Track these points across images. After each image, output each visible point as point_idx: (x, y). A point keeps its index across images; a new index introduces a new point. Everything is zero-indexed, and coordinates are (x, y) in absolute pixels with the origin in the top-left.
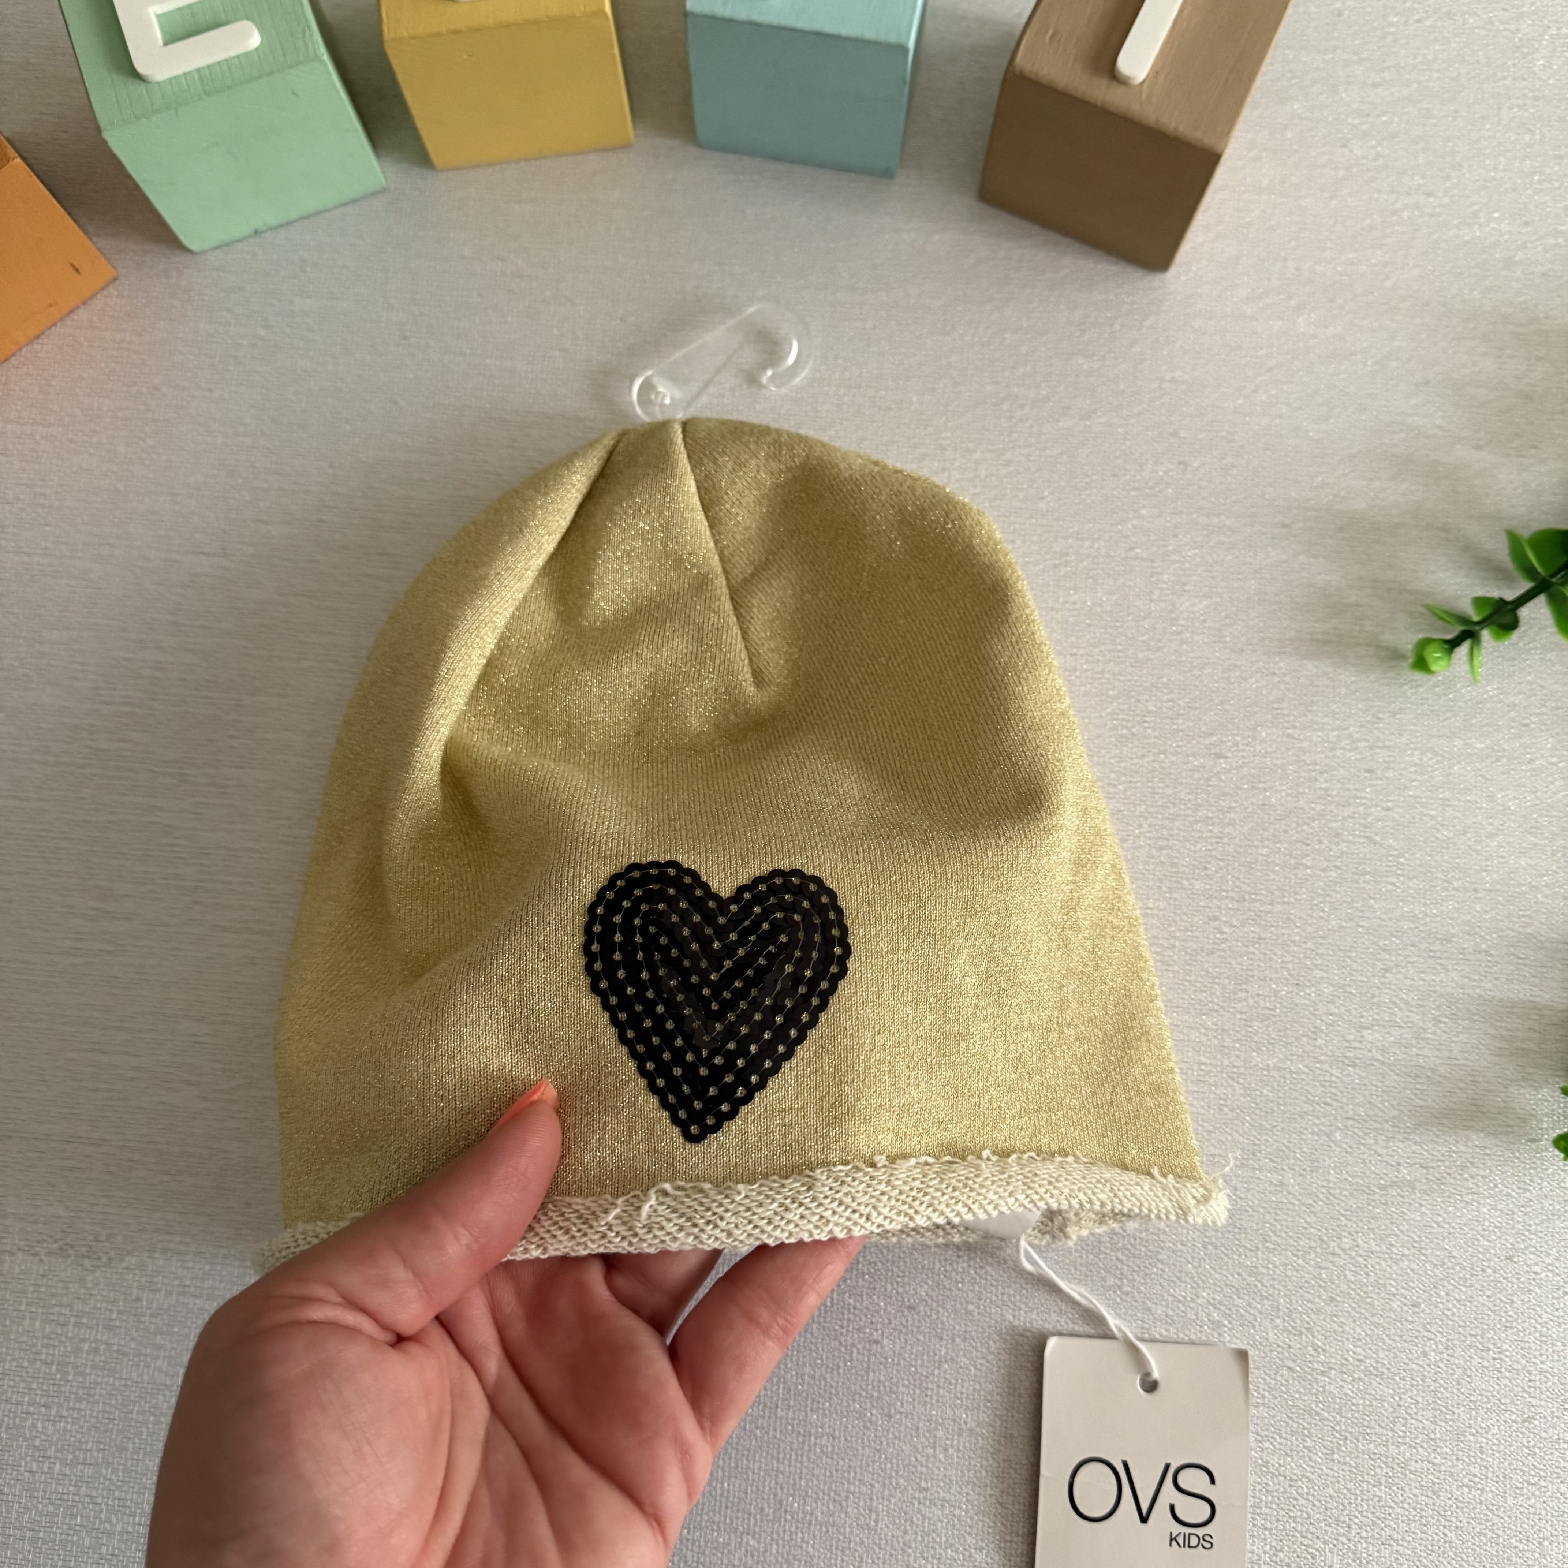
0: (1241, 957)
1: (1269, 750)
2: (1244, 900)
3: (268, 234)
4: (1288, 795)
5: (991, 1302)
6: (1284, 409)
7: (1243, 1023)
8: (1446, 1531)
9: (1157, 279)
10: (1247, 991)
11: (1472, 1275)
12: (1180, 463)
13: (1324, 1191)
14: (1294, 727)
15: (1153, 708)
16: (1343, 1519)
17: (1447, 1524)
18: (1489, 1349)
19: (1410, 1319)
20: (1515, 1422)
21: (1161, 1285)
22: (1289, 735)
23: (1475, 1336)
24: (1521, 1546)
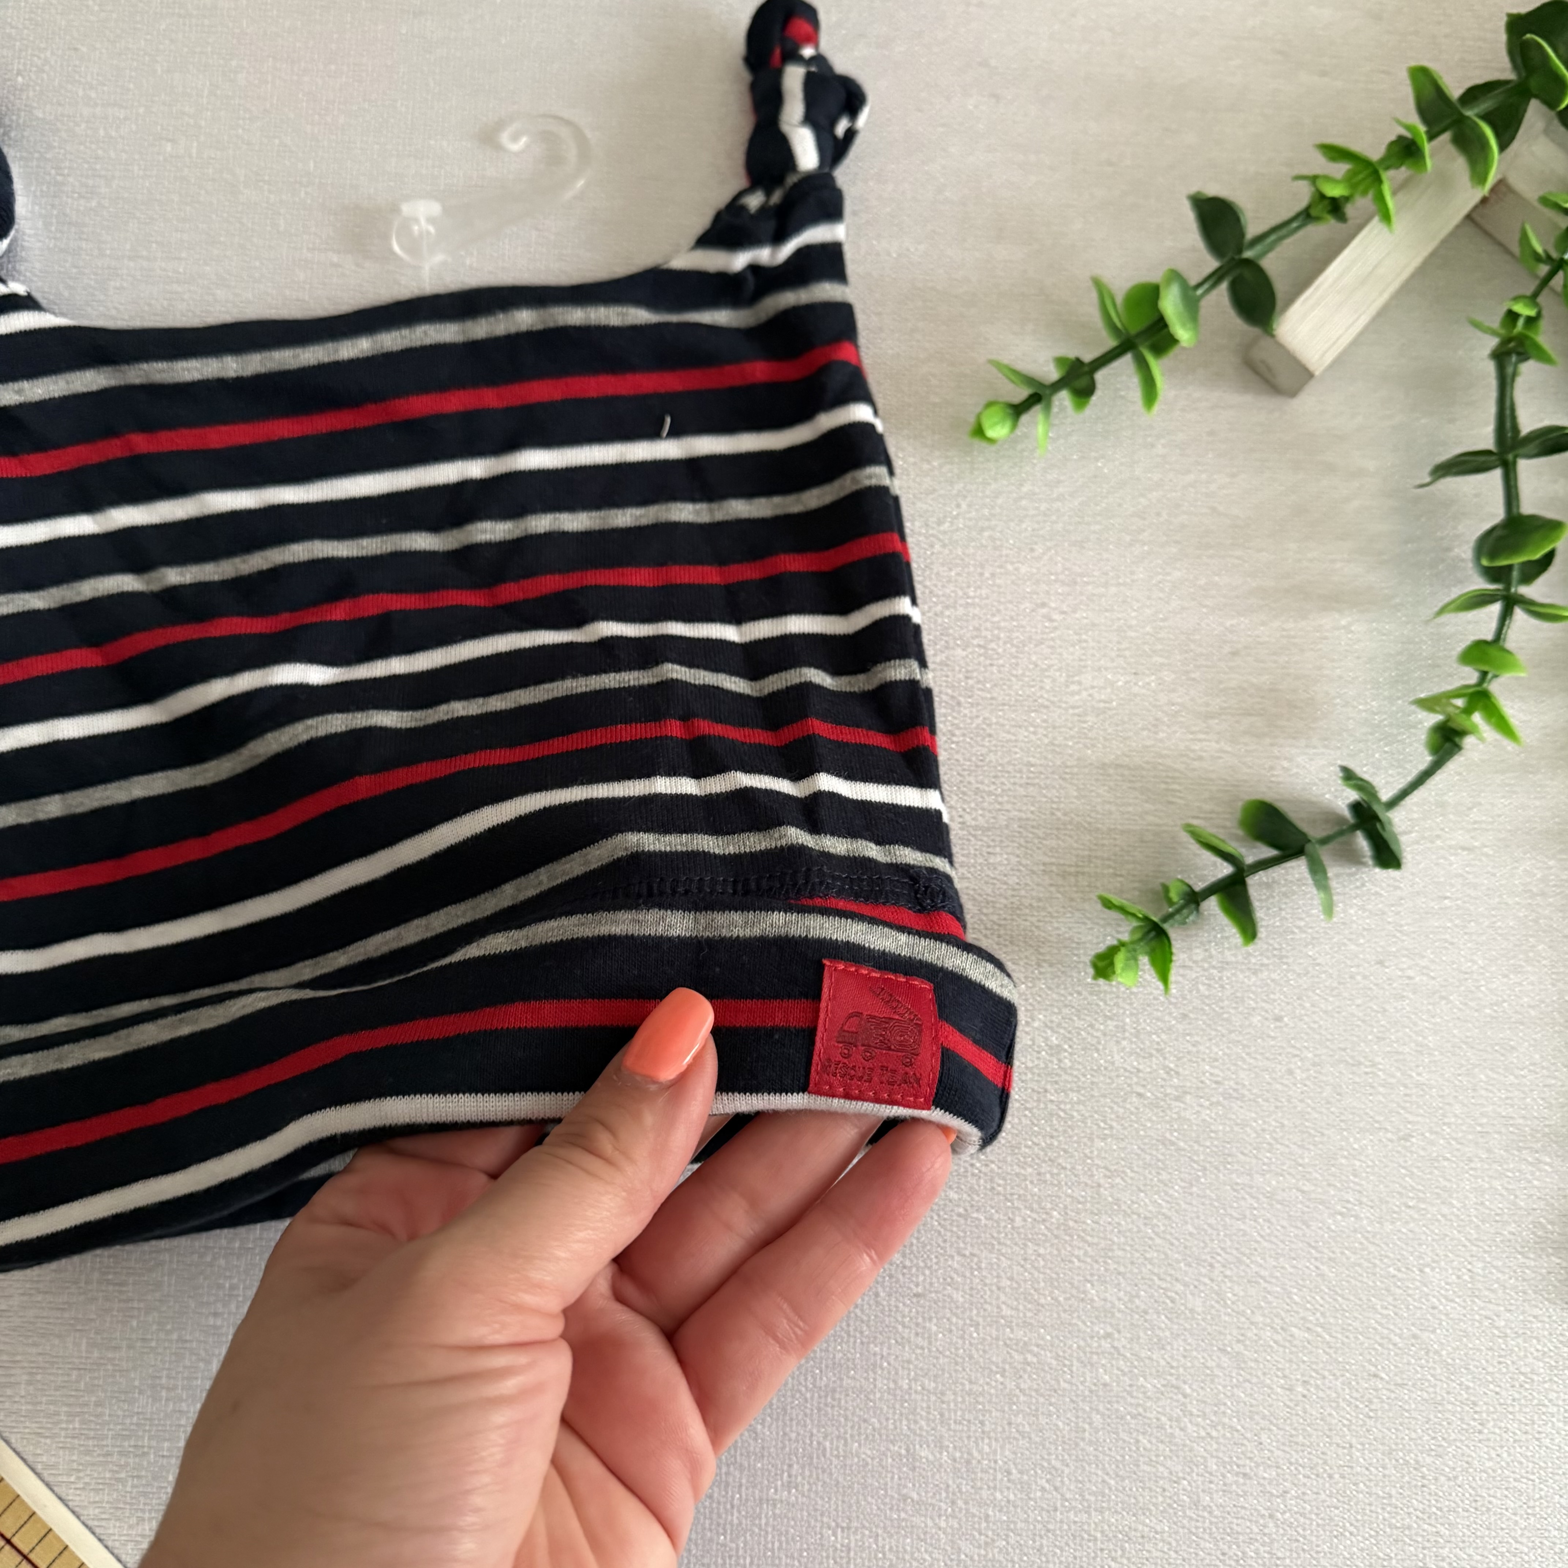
2: (1076, 583)
7: (1076, 718)
10: (1079, 683)
16: (1204, 1257)
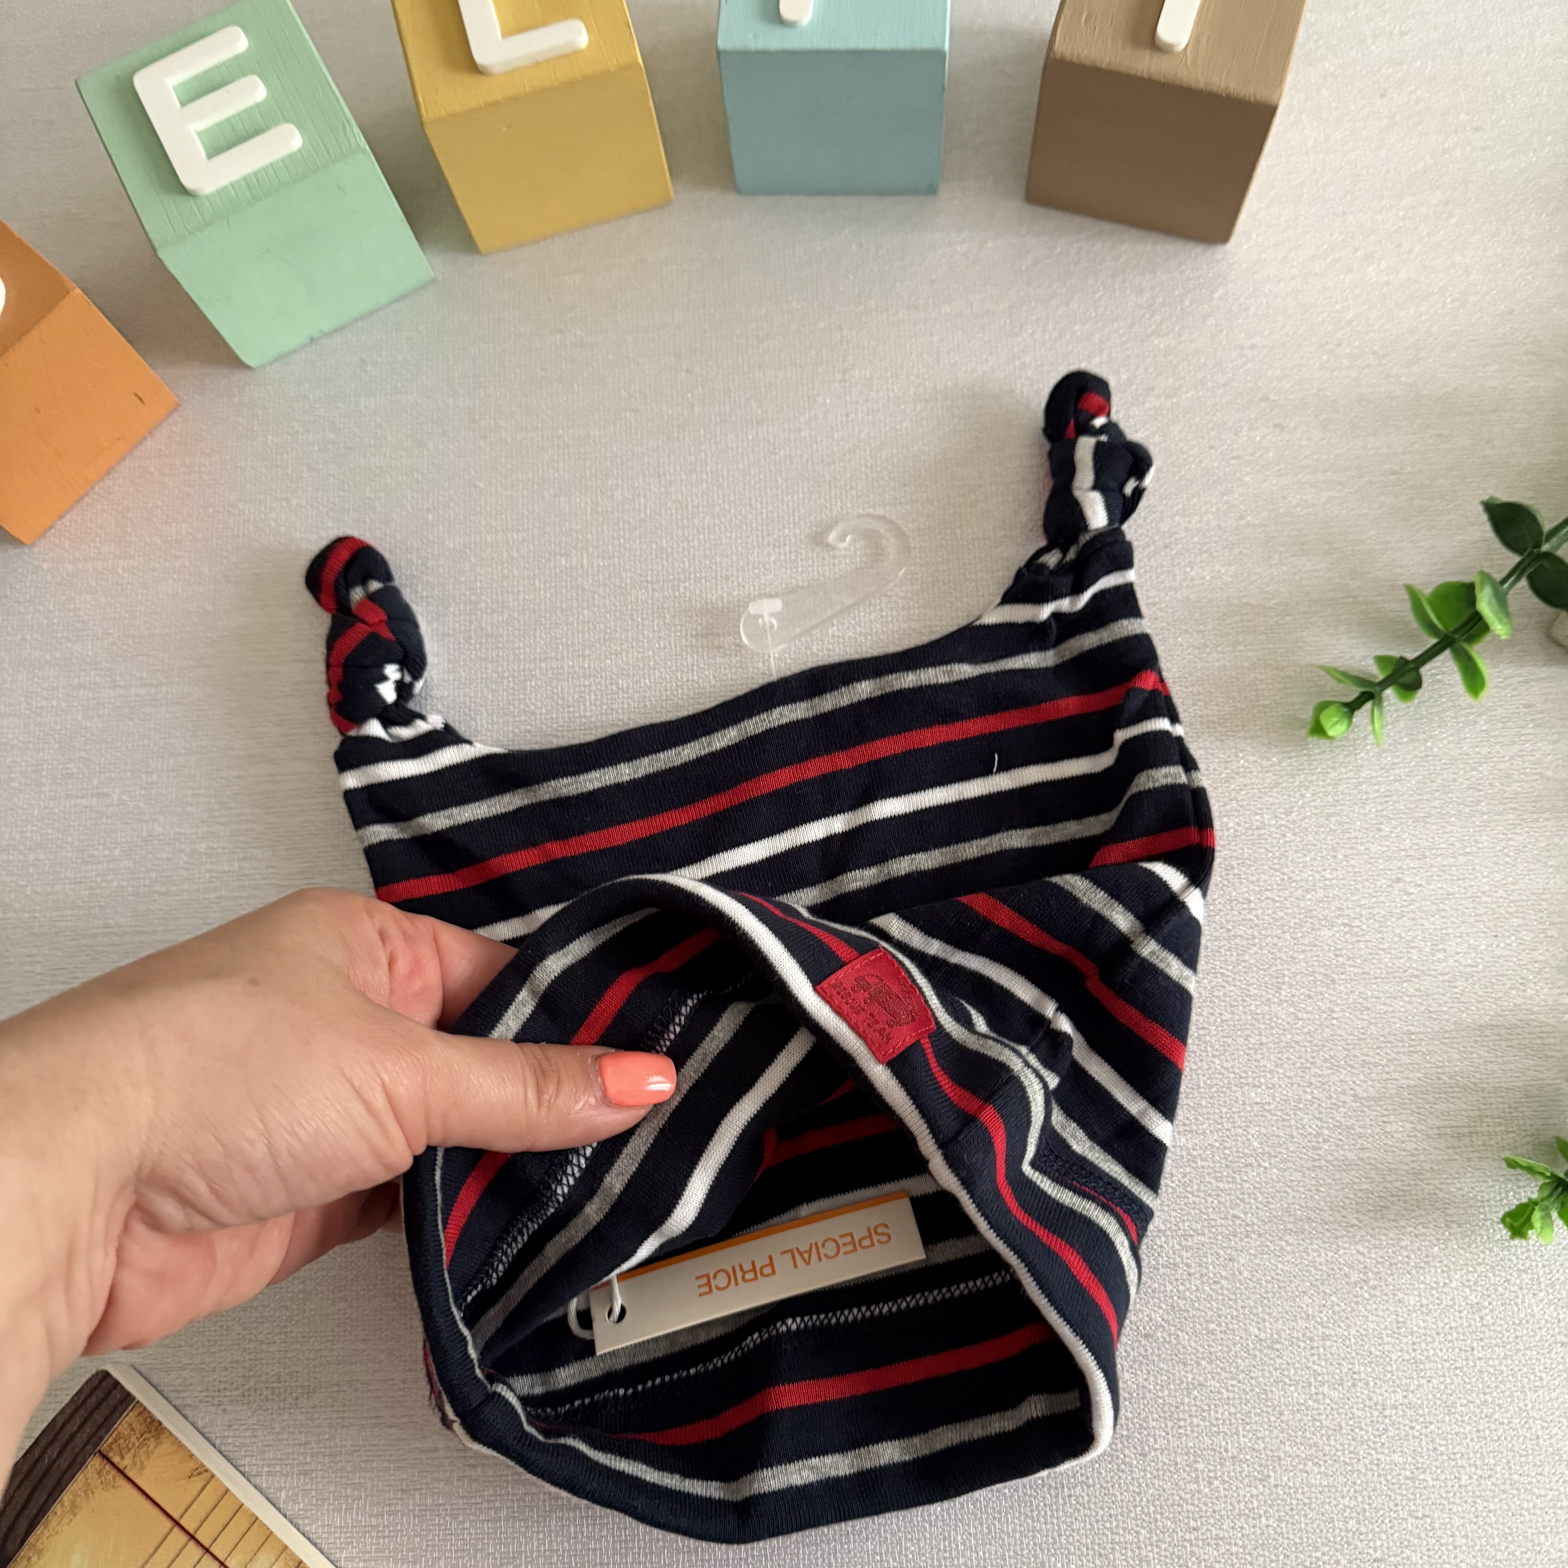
0: (1433, 916)
2: (1425, 857)
3: (323, 341)
5: (1232, 1318)
7: (1447, 984)
9: (1219, 252)
10: (1445, 950)
21: (1409, 1272)
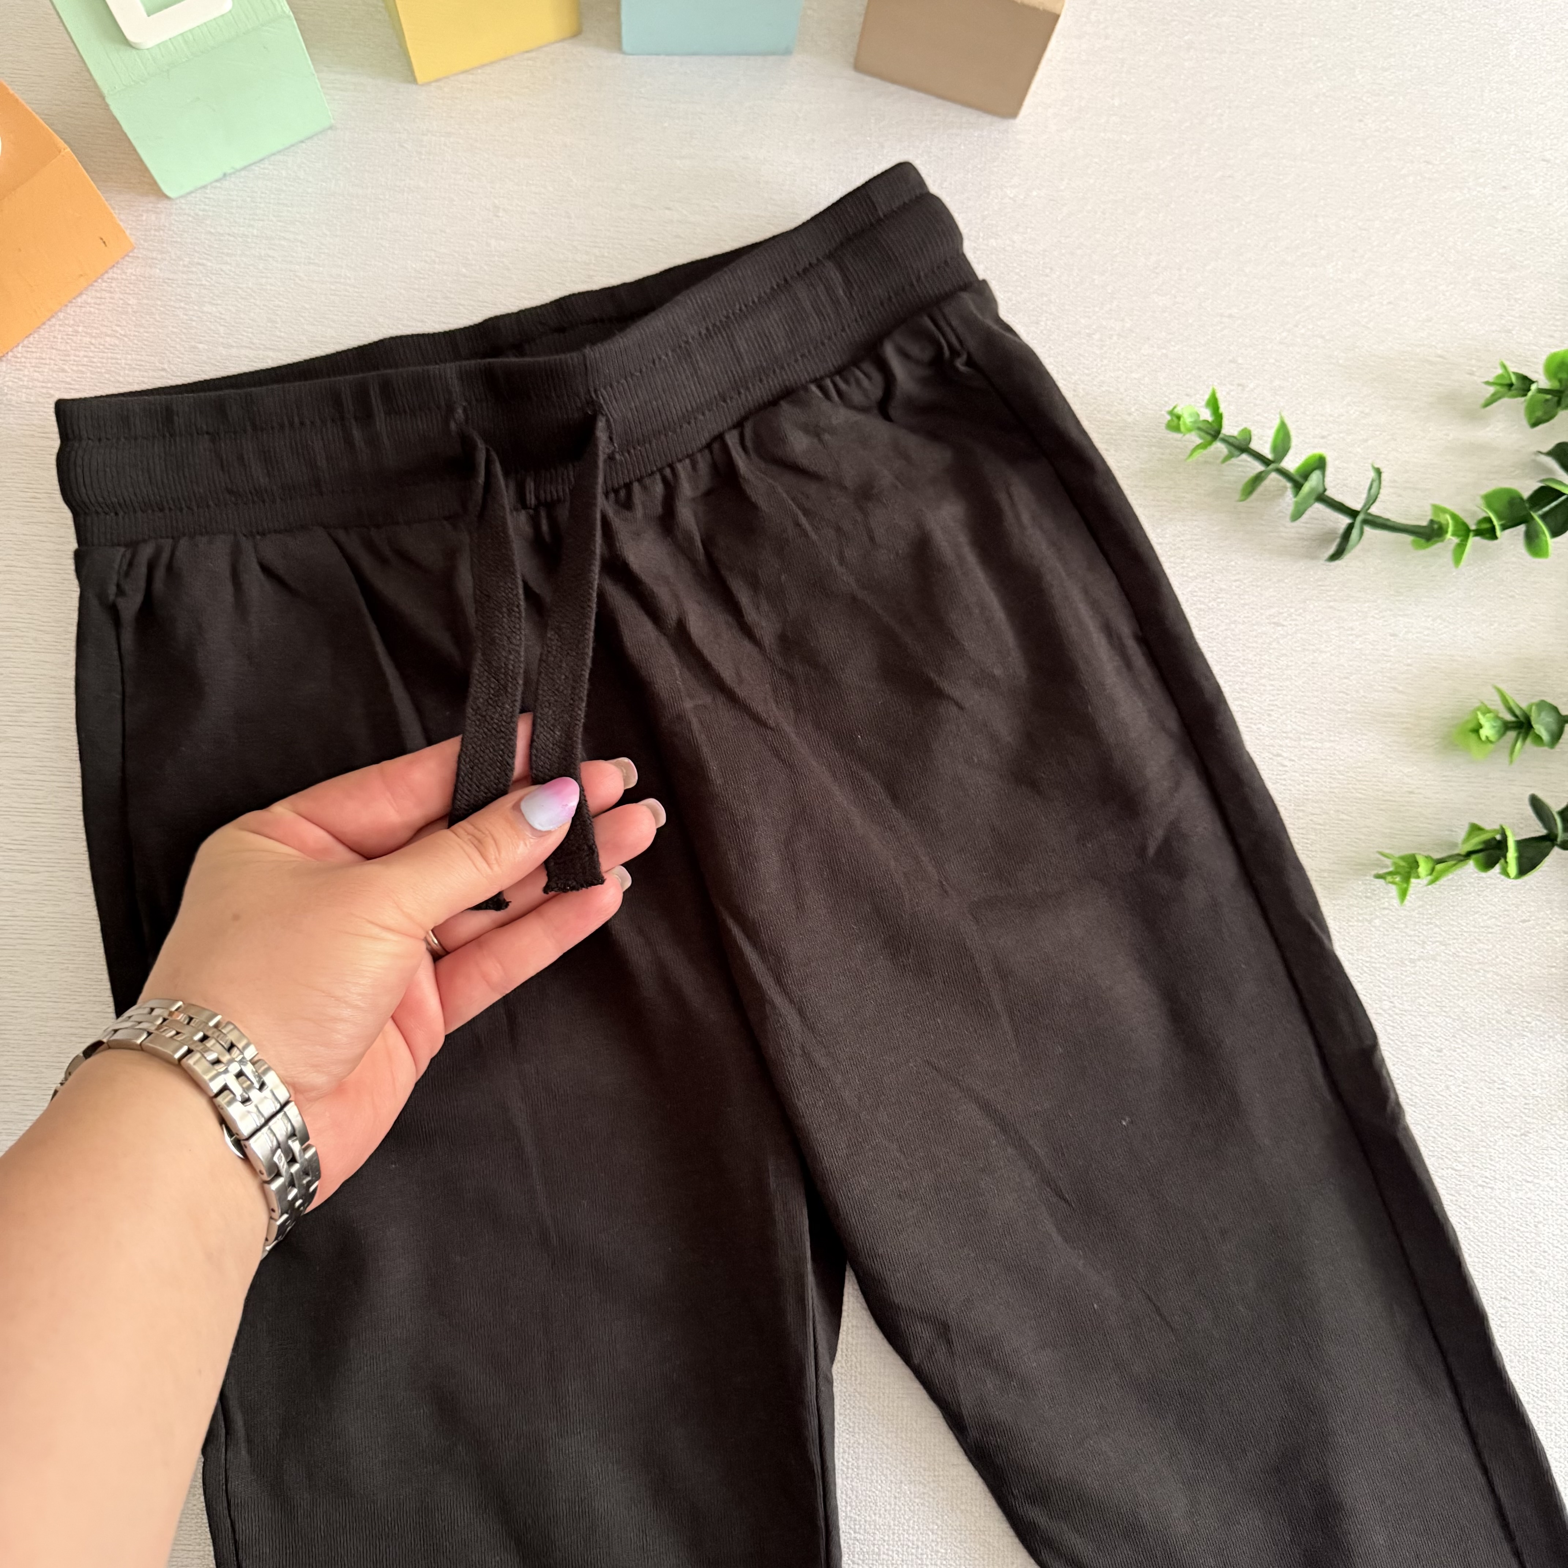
1: (1317, 619)
4: (1332, 655)
6: (1319, 341)
8: (1466, 1220)
11: (1481, 1026)
12: (1239, 385)
13: (1367, 965)
14: (1335, 600)
15: (1224, 587)
17: (1467, 1214)
18: (1495, 1082)
19: (1436, 1061)
20: (1516, 1136)
22: (1331, 607)
23: (1484, 1072)
24: (1522, 1229)
